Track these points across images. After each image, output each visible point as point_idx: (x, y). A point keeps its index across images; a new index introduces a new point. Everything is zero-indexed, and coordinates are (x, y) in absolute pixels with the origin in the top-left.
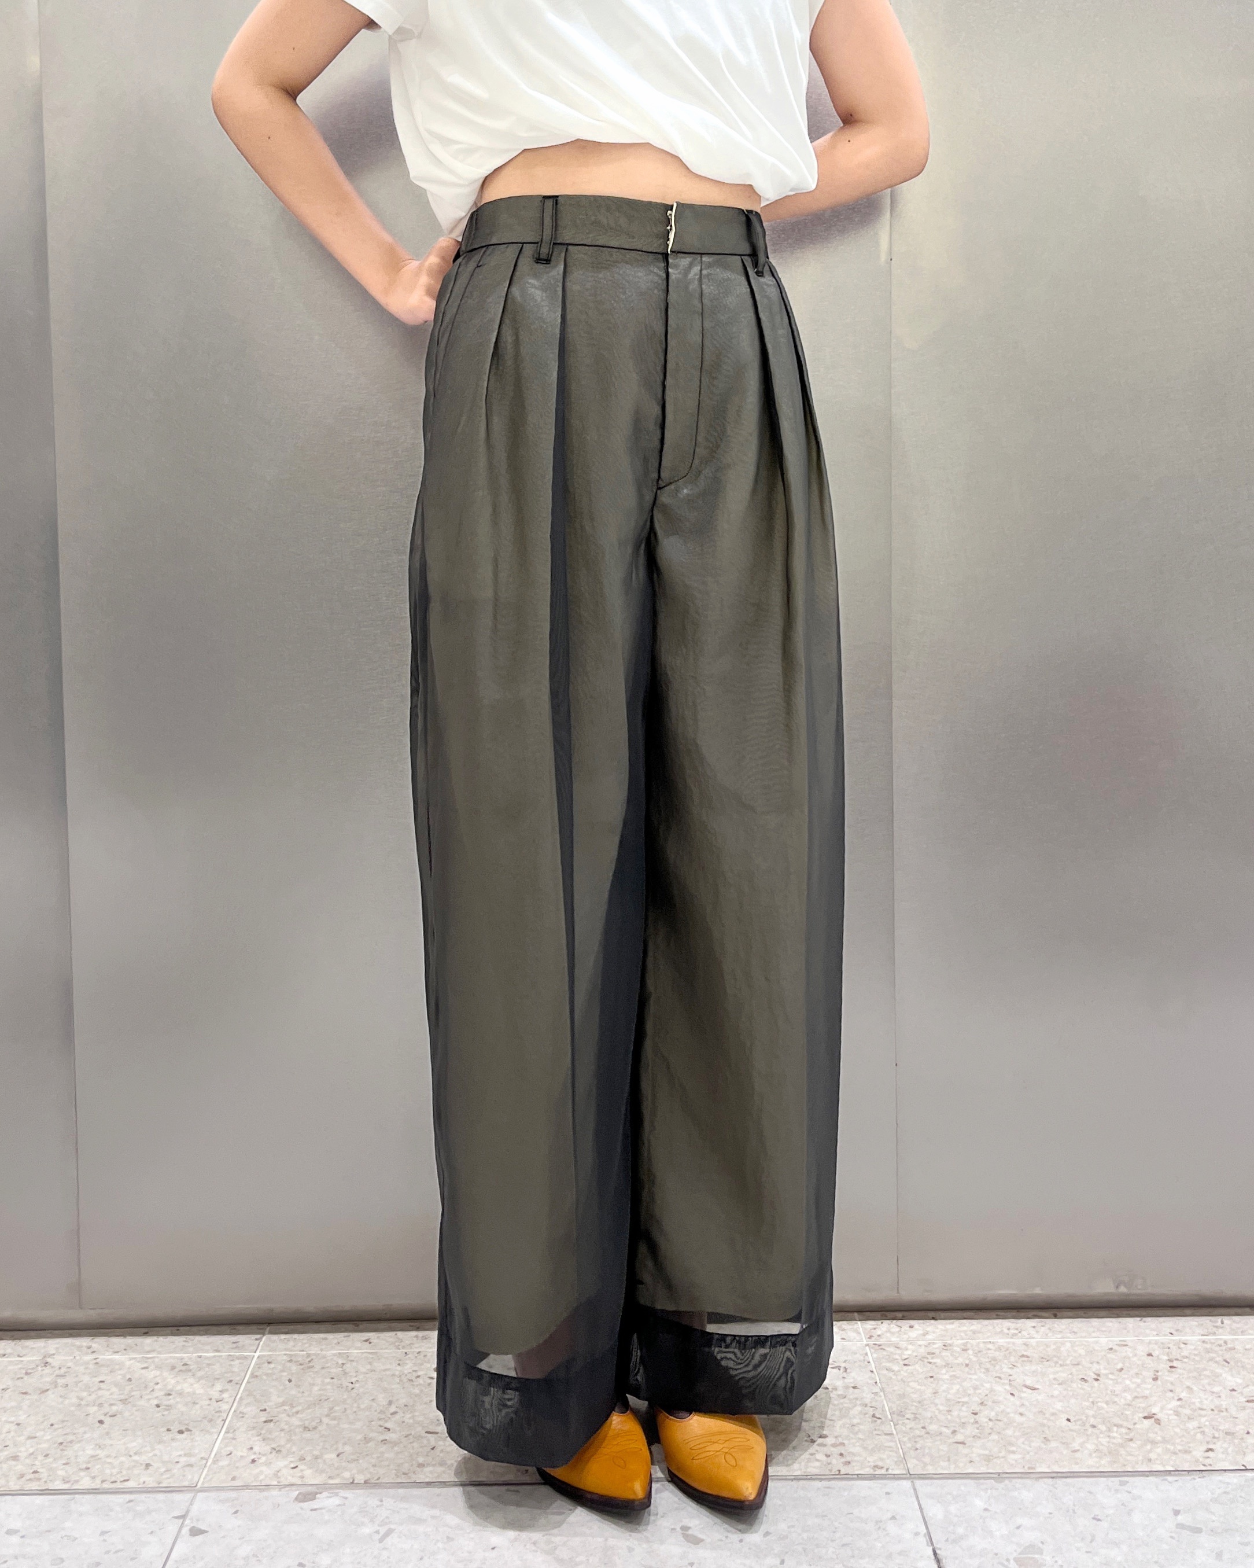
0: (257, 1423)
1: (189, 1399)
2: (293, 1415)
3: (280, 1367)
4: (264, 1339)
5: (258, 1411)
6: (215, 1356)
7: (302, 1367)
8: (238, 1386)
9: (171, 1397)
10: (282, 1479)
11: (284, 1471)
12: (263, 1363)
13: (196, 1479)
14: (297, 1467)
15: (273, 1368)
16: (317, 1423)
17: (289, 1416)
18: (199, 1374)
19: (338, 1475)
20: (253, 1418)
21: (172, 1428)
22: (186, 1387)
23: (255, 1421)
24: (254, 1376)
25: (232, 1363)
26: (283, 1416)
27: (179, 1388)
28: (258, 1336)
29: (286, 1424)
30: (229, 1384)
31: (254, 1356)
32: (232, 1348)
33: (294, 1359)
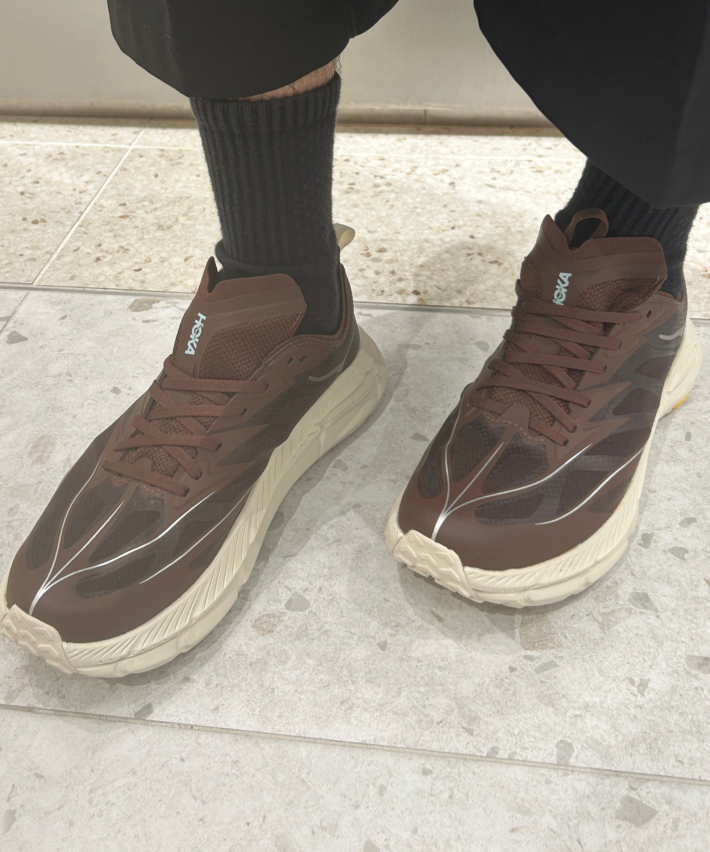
0: (113, 217)
1: (55, 188)
2: (151, 211)
3: (150, 161)
4: (142, 133)
5: (118, 204)
6: (92, 147)
7: (172, 162)
8: (105, 178)
9: (38, 185)
10: (122, 282)
11: (126, 274)
12: (136, 156)
13: (34, 275)
14: (140, 269)
15: (144, 162)
16: (172, 222)
17: (146, 212)
18: (71, 163)
19: (181, 282)
20: (111, 213)
21: (28, 217)
22: (56, 177)
23: (111, 215)
24: (123, 169)
25: (106, 155)
26: (139, 212)
27: (48, 176)
28: (137, 129)
29: (141, 222)
30: (98, 175)
31: (128, 149)
32: (110, 140)
33: (166, 154)
